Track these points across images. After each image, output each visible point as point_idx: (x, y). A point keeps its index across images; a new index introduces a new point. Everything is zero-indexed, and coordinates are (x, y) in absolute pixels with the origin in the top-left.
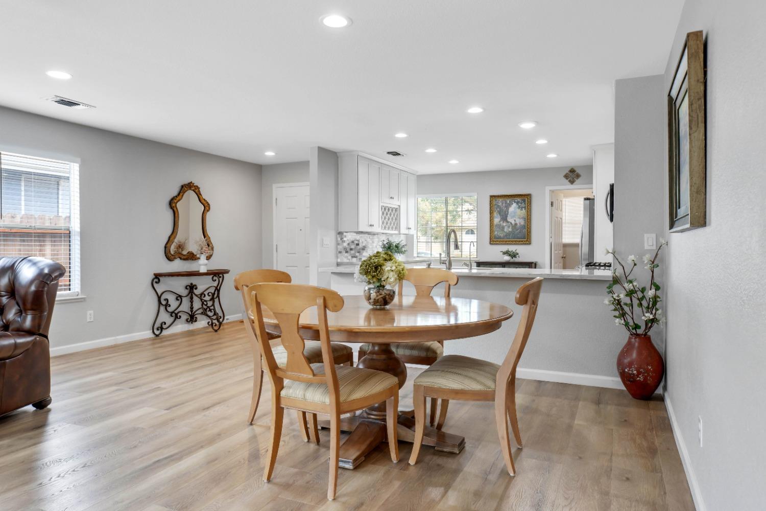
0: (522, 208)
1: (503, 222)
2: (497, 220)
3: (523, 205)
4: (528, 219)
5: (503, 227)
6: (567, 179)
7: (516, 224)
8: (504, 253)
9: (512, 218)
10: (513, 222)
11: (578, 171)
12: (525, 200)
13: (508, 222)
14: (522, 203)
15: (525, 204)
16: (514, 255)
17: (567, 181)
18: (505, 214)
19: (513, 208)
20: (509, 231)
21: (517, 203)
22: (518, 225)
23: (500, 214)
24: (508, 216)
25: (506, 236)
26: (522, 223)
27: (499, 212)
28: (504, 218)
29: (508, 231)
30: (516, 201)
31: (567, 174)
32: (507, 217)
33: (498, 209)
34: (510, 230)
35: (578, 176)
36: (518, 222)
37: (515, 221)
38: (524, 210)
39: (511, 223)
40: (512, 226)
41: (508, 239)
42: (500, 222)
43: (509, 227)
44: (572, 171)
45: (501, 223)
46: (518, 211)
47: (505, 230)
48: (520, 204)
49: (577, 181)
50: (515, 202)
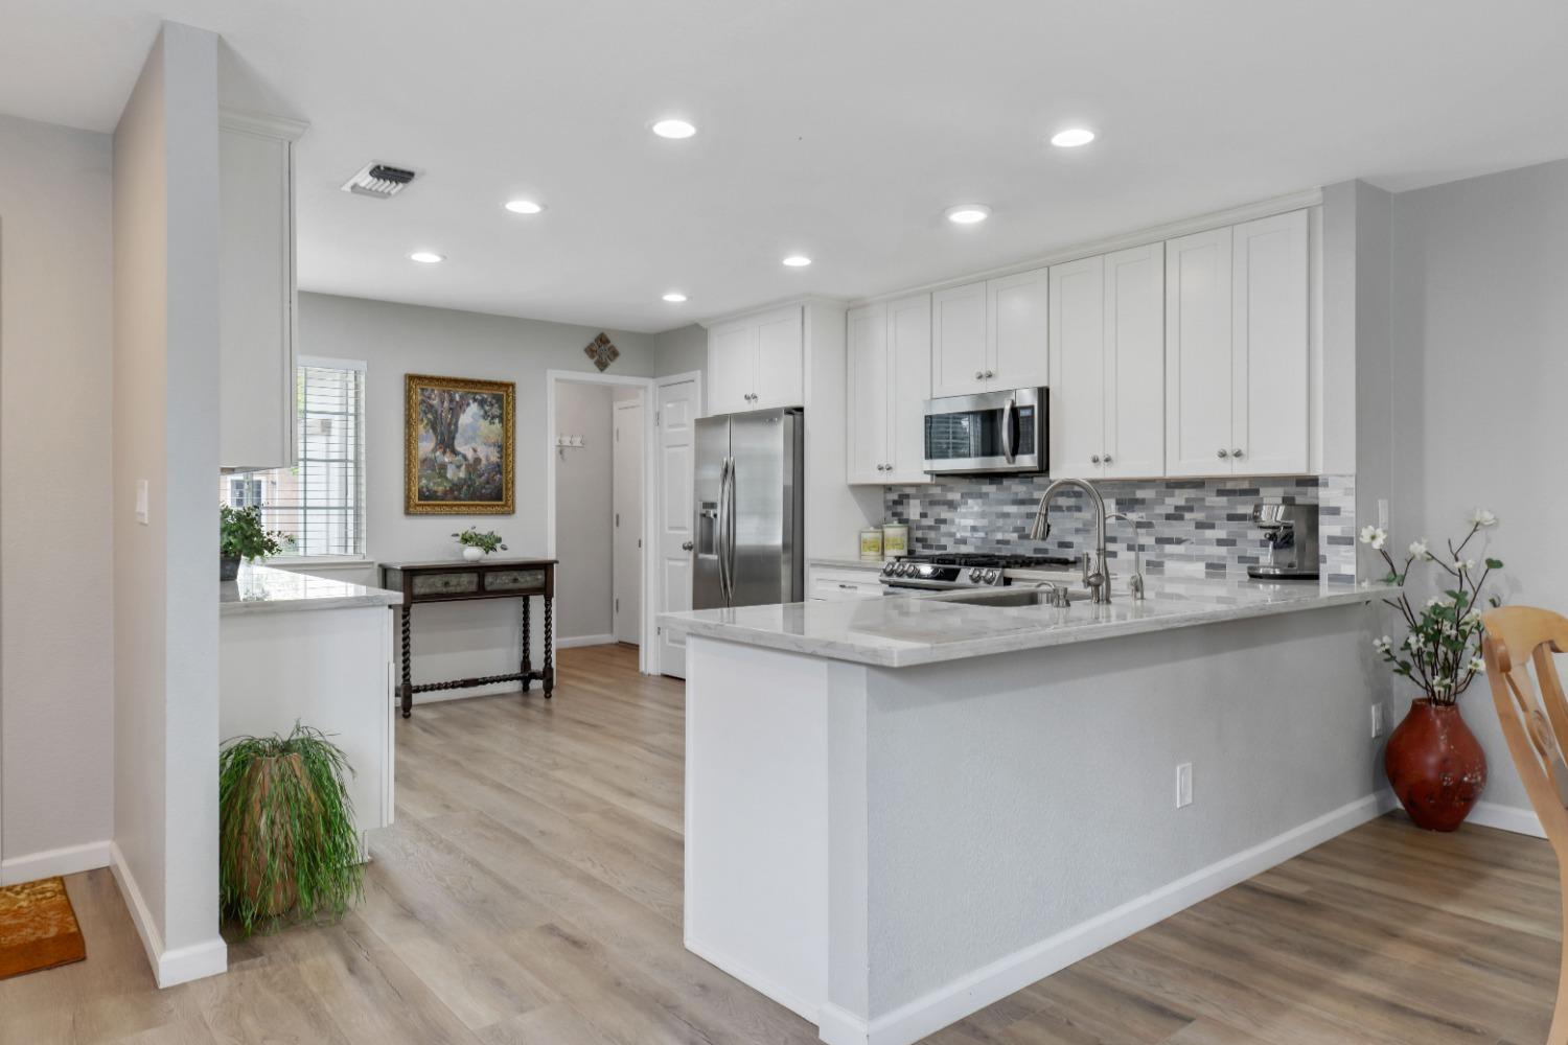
0: (493, 418)
1: (444, 453)
2: (426, 446)
3: (496, 411)
4: (506, 448)
5: (443, 467)
6: (592, 357)
7: (477, 460)
8: (466, 539)
9: (466, 444)
10: (470, 455)
11: (615, 342)
12: (499, 397)
13: (455, 452)
14: (492, 405)
15: (501, 408)
16: (489, 543)
17: (590, 363)
18: (450, 432)
19: (470, 415)
20: (459, 478)
21: (482, 403)
22: (484, 462)
23: (434, 429)
24: (458, 436)
25: (452, 490)
26: (494, 458)
27: (433, 426)
28: (447, 443)
29: (456, 479)
30: (478, 397)
31: (592, 345)
32: (454, 438)
33: (430, 416)
34: (462, 474)
35: (615, 354)
36: (482, 455)
37: (475, 451)
38: (497, 425)
39: (465, 458)
40: (468, 466)
41: (456, 499)
42: (434, 451)
43: (459, 467)
44: (602, 339)
45: (438, 453)
46: (484, 424)
47: (449, 475)
48: (487, 408)
49: (613, 366)
50: (475, 400)
